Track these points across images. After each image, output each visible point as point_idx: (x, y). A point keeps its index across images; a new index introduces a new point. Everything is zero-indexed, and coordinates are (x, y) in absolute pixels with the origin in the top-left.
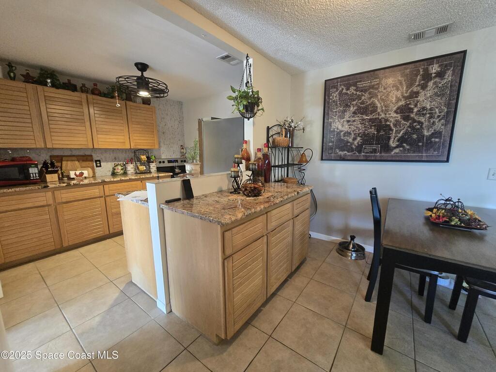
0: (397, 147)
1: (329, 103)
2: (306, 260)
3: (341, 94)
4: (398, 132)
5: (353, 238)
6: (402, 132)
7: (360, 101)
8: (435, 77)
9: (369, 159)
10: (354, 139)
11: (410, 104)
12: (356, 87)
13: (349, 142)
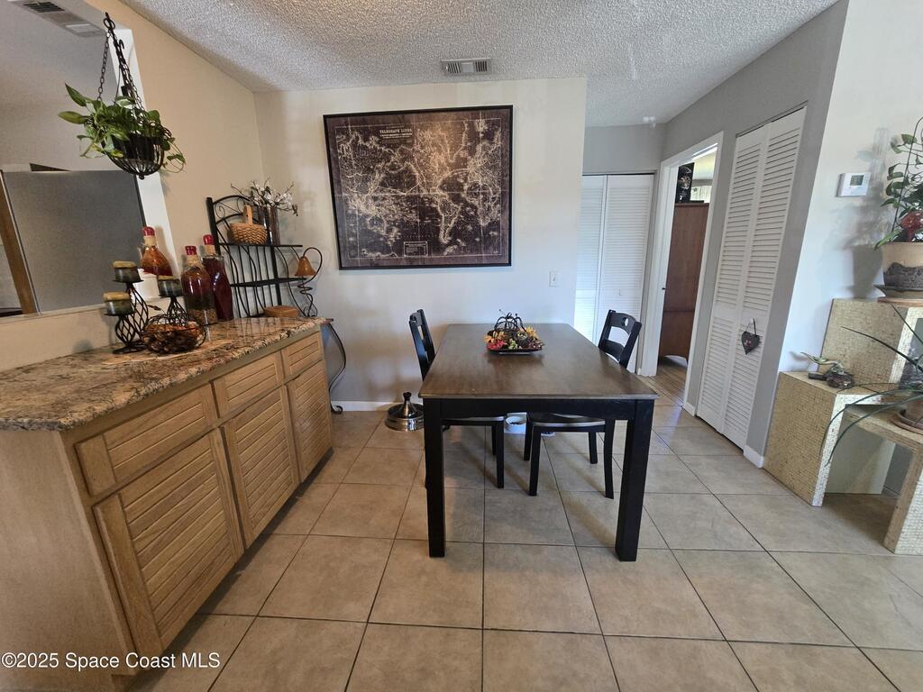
0: (450, 244)
1: (337, 161)
2: (333, 453)
3: (355, 145)
4: (448, 220)
5: (407, 396)
6: (453, 221)
7: (388, 164)
8: (483, 138)
9: (415, 264)
10: (389, 231)
11: (458, 176)
12: (379, 137)
13: (382, 236)
